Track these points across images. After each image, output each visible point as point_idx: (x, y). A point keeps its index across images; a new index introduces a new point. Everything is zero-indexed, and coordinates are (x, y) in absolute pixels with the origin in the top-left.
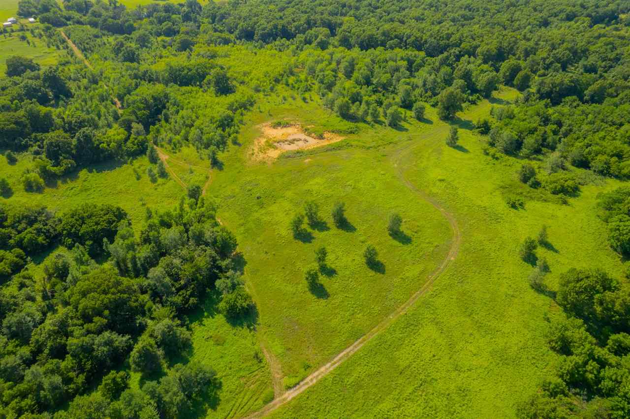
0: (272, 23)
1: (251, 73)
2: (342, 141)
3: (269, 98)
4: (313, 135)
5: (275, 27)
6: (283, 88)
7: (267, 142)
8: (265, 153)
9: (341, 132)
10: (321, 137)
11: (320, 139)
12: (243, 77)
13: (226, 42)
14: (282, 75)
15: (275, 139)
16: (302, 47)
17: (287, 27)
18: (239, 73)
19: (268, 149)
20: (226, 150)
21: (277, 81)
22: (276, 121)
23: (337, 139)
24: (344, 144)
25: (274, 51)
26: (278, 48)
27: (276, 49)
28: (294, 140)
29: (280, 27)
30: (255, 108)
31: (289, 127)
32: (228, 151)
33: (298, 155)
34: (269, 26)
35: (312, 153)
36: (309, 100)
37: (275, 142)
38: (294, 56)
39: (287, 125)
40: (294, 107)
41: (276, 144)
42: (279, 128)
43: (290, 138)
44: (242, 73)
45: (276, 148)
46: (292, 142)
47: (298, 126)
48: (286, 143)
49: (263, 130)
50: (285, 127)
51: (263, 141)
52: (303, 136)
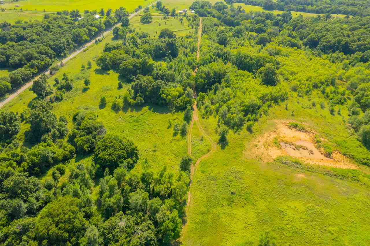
0: (337, 38)
1: (297, 74)
2: (349, 170)
3: (301, 99)
4: (322, 149)
5: (339, 42)
6: (318, 94)
7: (276, 138)
8: (267, 149)
9: (354, 159)
10: (328, 155)
11: (327, 157)
12: (289, 75)
13: (293, 45)
14: (322, 83)
15: (284, 139)
16: (355, 63)
17: (350, 44)
18: (288, 71)
19: (272, 147)
20: (238, 132)
21: (315, 86)
22: (294, 122)
23: (345, 165)
24: (350, 175)
25: (327, 61)
26: (332, 59)
27: (330, 60)
28: (301, 147)
29: (343, 43)
30: (283, 104)
31: (303, 131)
32: (239, 134)
33: (295, 165)
34: (334, 40)
35: (310, 169)
36: (335, 113)
37: (283, 141)
38: (343, 69)
39: (302, 130)
40: (318, 115)
41: (282, 144)
42: (294, 130)
43: (299, 143)
44: (290, 72)
45: (280, 148)
46: (298, 148)
47: (311, 134)
48: (292, 146)
49: (279, 126)
50: (300, 130)
51: (273, 136)
52: (311, 146)
